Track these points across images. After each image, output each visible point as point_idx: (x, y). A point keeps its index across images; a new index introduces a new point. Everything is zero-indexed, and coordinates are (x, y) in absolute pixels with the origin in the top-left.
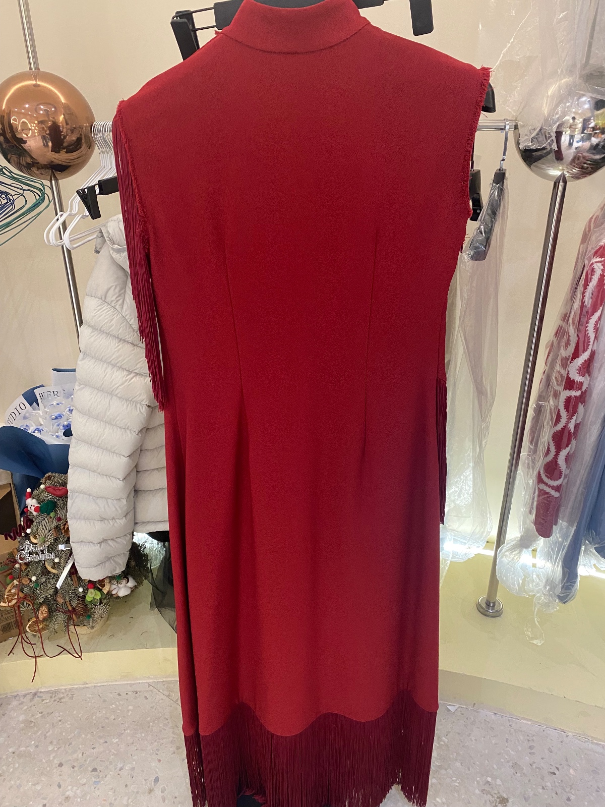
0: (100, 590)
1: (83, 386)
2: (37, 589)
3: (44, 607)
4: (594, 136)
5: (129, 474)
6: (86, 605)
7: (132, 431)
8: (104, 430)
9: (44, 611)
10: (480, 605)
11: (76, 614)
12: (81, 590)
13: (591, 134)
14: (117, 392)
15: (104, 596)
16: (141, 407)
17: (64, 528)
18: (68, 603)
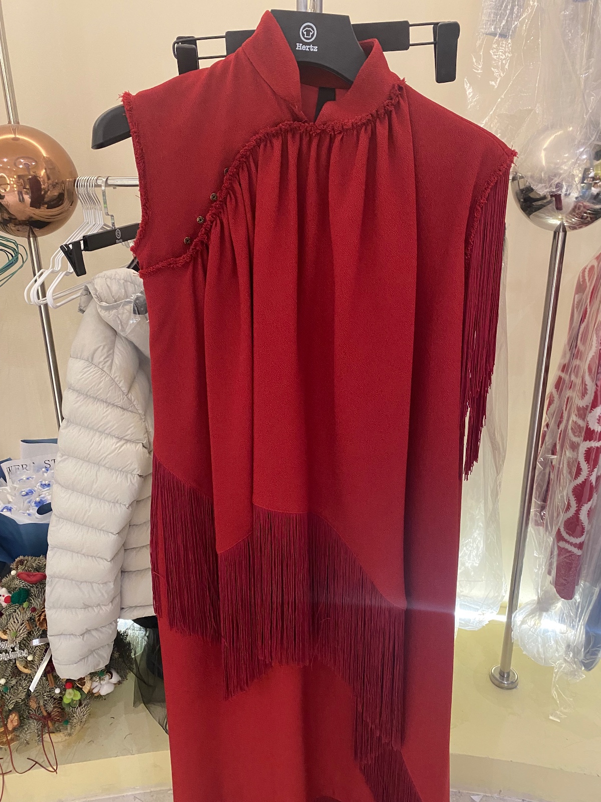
0: (80, 690)
1: (66, 457)
2: (6, 694)
3: (14, 715)
4: (594, 186)
5: (117, 554)
6: (63, 709)
7: (122, 505)
8: (90, 505)
9: (14, 719)
10: (493, 676)
11: (52, 720)
12: (57, 691)
13: (591, 183)
14: (104, 462)
15: (84, 696)
16: (132, 478)
17: (39, 620)
18: (42, 708)
